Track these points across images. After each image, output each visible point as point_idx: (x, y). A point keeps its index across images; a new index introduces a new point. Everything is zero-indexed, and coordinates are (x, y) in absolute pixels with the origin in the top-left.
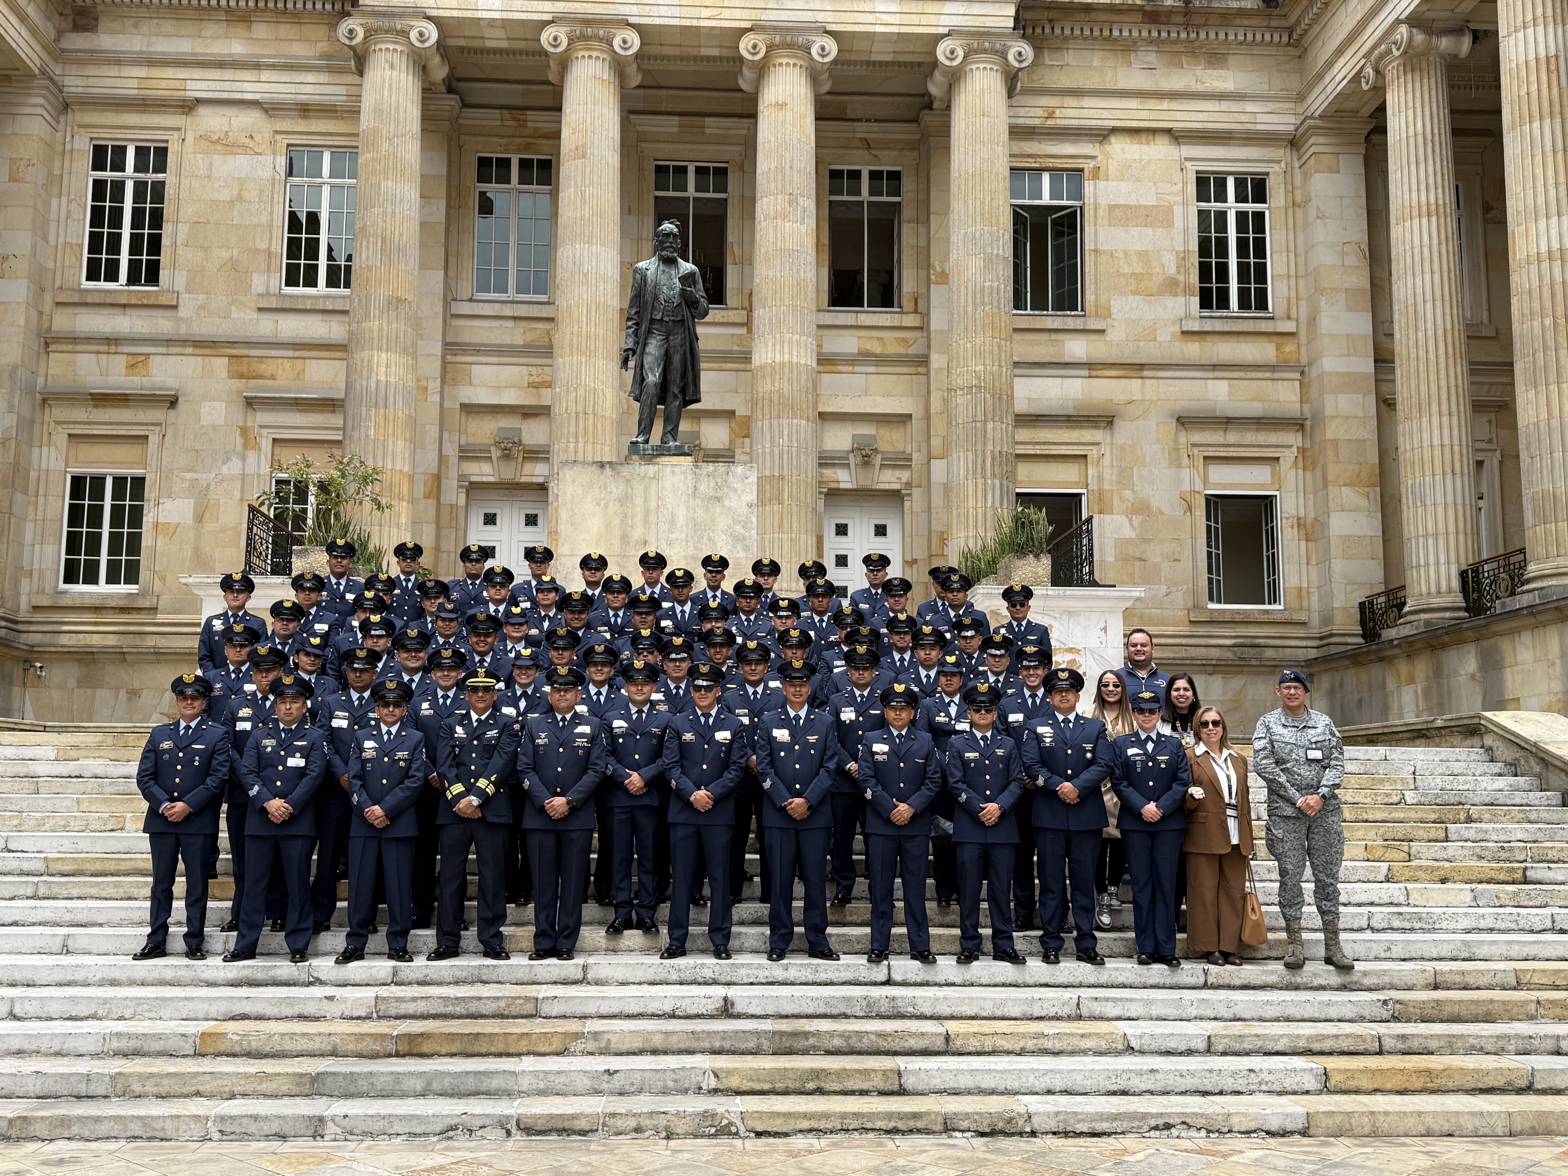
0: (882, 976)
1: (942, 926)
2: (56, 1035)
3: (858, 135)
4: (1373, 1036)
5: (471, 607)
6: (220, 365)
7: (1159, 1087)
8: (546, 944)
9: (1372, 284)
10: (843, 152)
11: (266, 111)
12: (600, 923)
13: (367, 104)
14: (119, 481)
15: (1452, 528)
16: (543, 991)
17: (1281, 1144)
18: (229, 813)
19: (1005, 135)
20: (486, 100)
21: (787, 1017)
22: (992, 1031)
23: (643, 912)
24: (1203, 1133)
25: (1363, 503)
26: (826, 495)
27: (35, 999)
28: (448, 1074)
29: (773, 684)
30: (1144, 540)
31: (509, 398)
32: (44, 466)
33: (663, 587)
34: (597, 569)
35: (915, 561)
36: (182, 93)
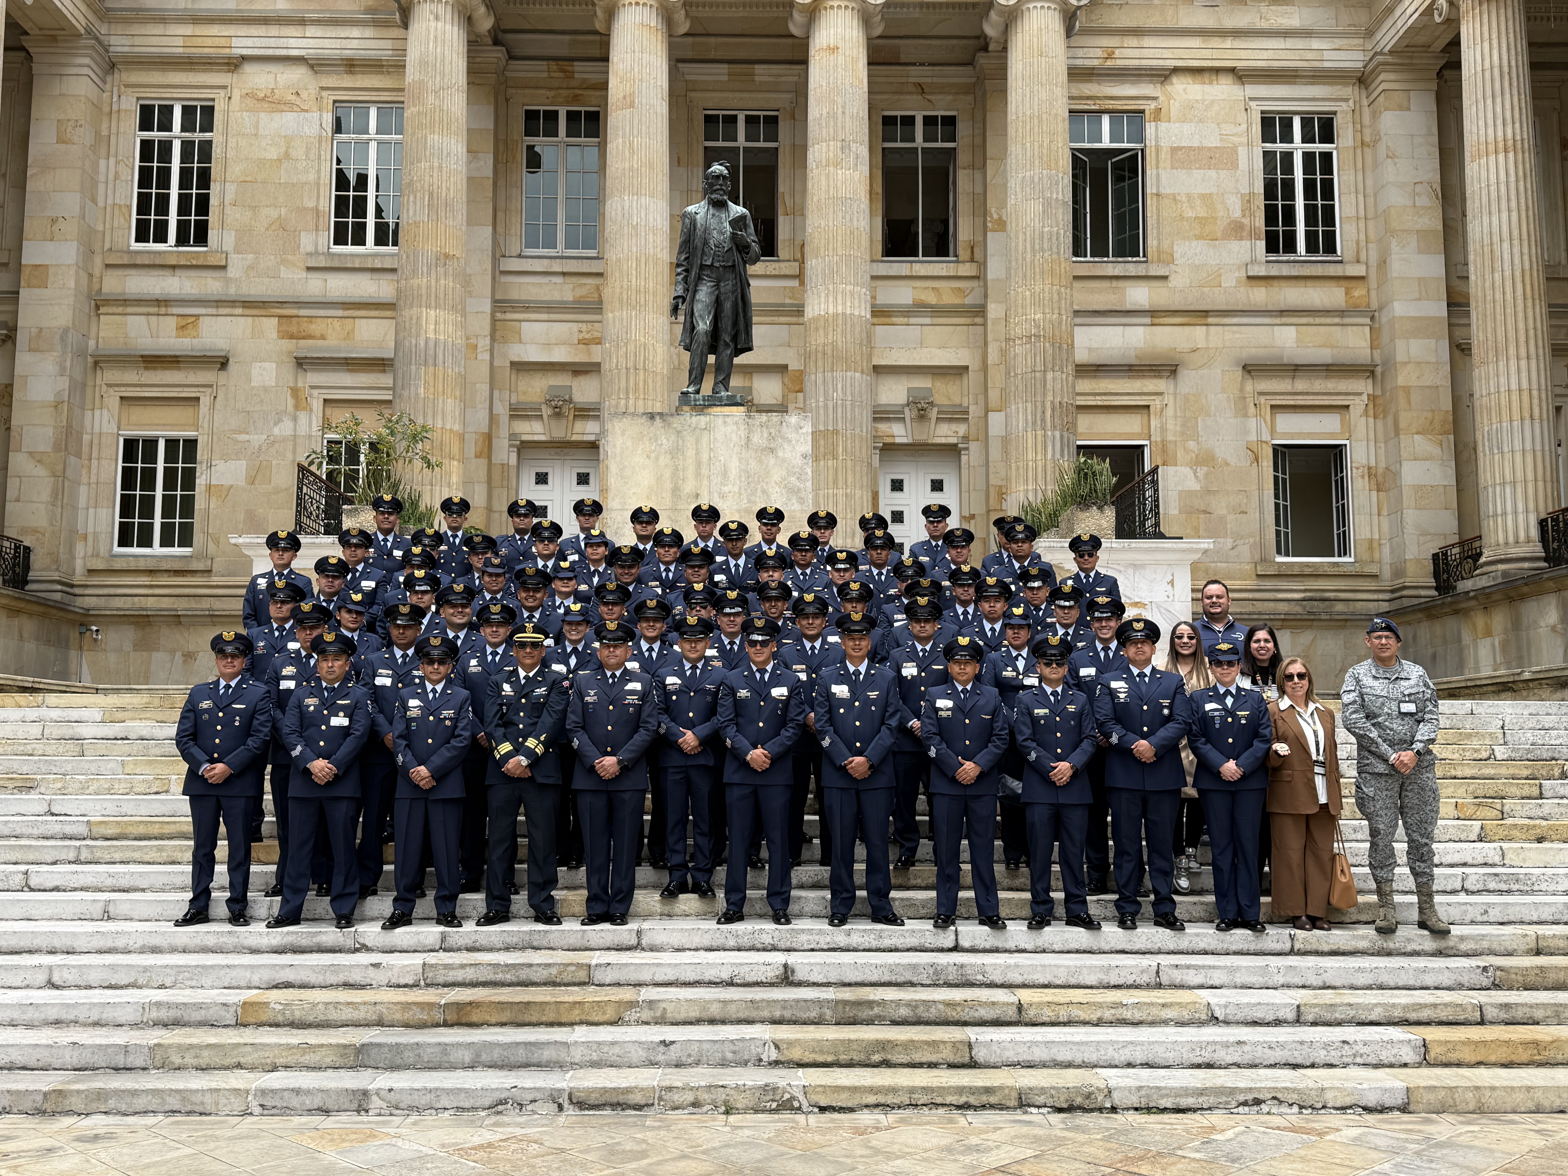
0: (950, 944)
1: (1010, 889)
2: (95, 1004)
3: (911, 80)
4: (1474, 1005)
5: (520, 562)
6: (270, 325)
7: (1246, 1059)
8: (599, 909)
9: (1445, 225)
10: (896, 97)
11: (312, 67)
12: (655, 887)
13: (412, 57)
14: (172, 444)
15: (1530, 476)
16: (596, 958)
17: (1381, 1121)
18: (272, 774)
19: (1063, 76)
20: (531, 52)
21: (849, 985)
22: (1067, 1000)
23: (700, 876)
24: (1295, 1109)
25: (1436, 451)
26: (881, 450)
27: (74, 967)
28: (498, 1045)
29: (832, 639)
30: (1209, 492)
31: (559, 355)
32: (96, 430)
33: (716, 541)
34: (648, 523)
35: (972, 517)
36: (228, 51)
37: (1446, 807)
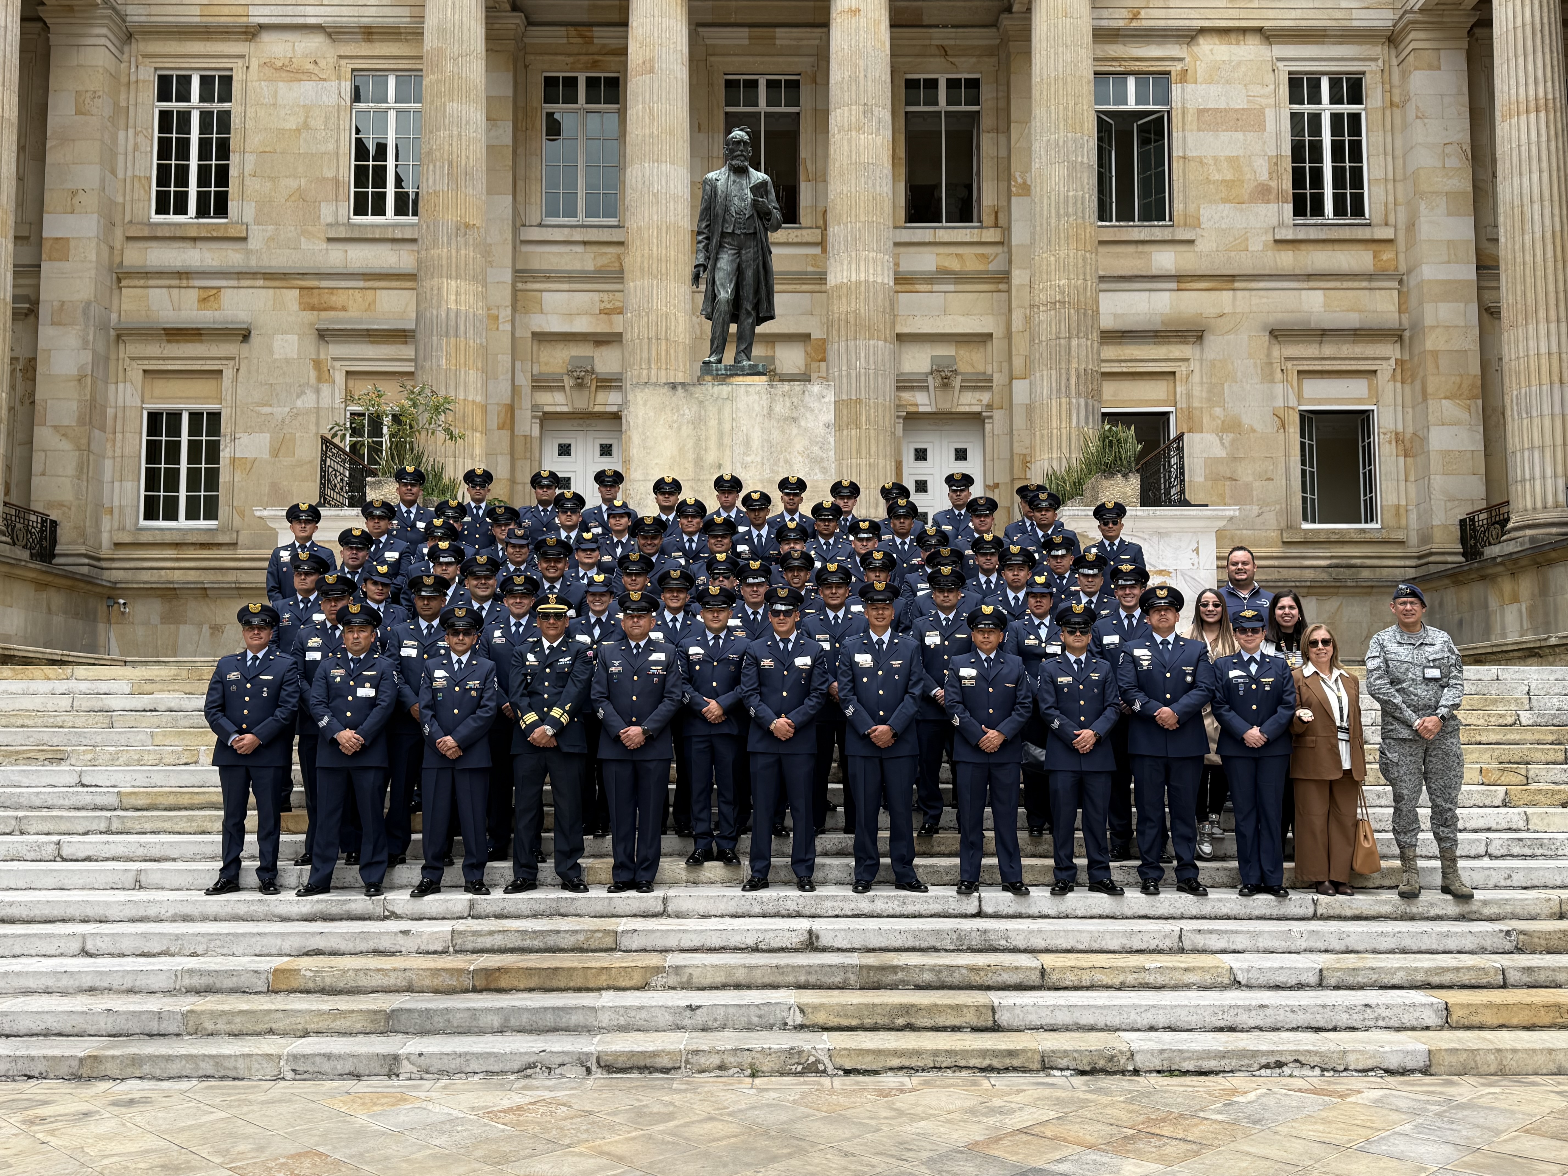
0: (973, 909)
1: (1033, 856)
2: (128, 972)
3: (935, 42)
4: (1496, 969)
5: (544, 533)
6: (291, 296)
7: (1269, 1022)
8: (625, 876)
9: (1474, 187)
10: (919, 60)
11: (329, 35)
12: (680, 855)
13: (430, 24)
14: (195, 417)
16: (623, 924)
17: (1402, 1083)
18: (300, 745)
19: (1088, 38)
20: (550, 18)
21: (874, 950)
22: (1090, 965)
23: (724, 843)
24: (1317, 1071)
25: (1464, 416)
26: (905, 419)
27: (107, 935)
28: (527, 1010)
29: (855, 608)
30: (1235, 459)
31: (581, 325)
32: (120, 403)
33: (739, 511)
34: (671, 494)
35: (996, 485)
36: (245, 19)
37: (1470, 772)
